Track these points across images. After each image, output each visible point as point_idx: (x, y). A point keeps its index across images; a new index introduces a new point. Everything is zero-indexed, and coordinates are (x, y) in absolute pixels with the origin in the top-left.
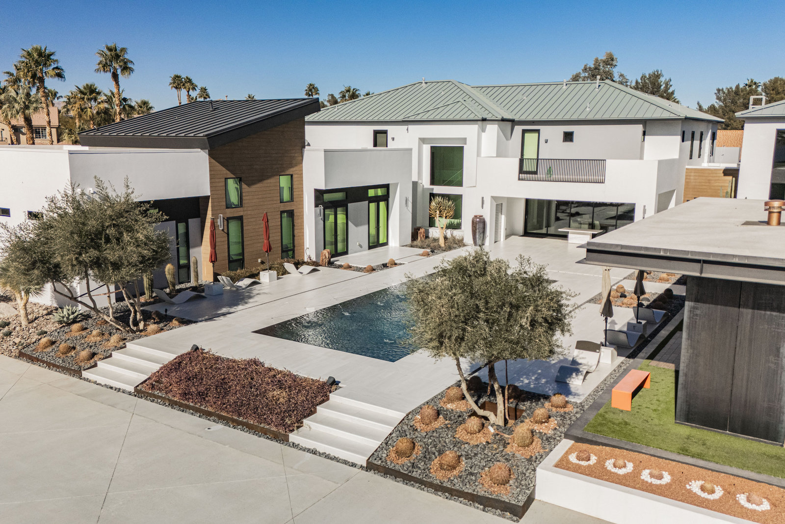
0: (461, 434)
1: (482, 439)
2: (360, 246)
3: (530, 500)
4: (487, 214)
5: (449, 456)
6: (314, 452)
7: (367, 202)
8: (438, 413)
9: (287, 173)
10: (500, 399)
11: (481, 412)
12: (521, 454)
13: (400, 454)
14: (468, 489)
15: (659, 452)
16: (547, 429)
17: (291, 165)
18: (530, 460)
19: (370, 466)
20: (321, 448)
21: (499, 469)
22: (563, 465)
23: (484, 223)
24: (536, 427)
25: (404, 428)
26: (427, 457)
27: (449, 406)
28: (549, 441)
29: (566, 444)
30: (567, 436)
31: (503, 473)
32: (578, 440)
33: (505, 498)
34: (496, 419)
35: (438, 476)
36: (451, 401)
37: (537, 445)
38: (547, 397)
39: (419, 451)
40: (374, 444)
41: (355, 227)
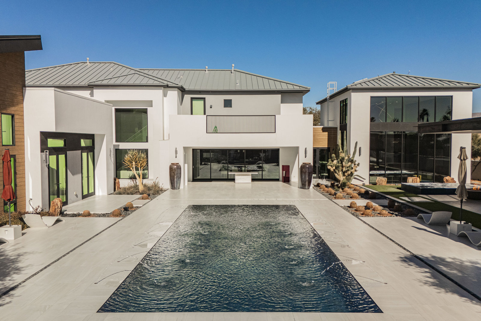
2: (77, 196)
7: (80, 151)
9: (9, 112)
17: (13, 104)
41: (72, 175)
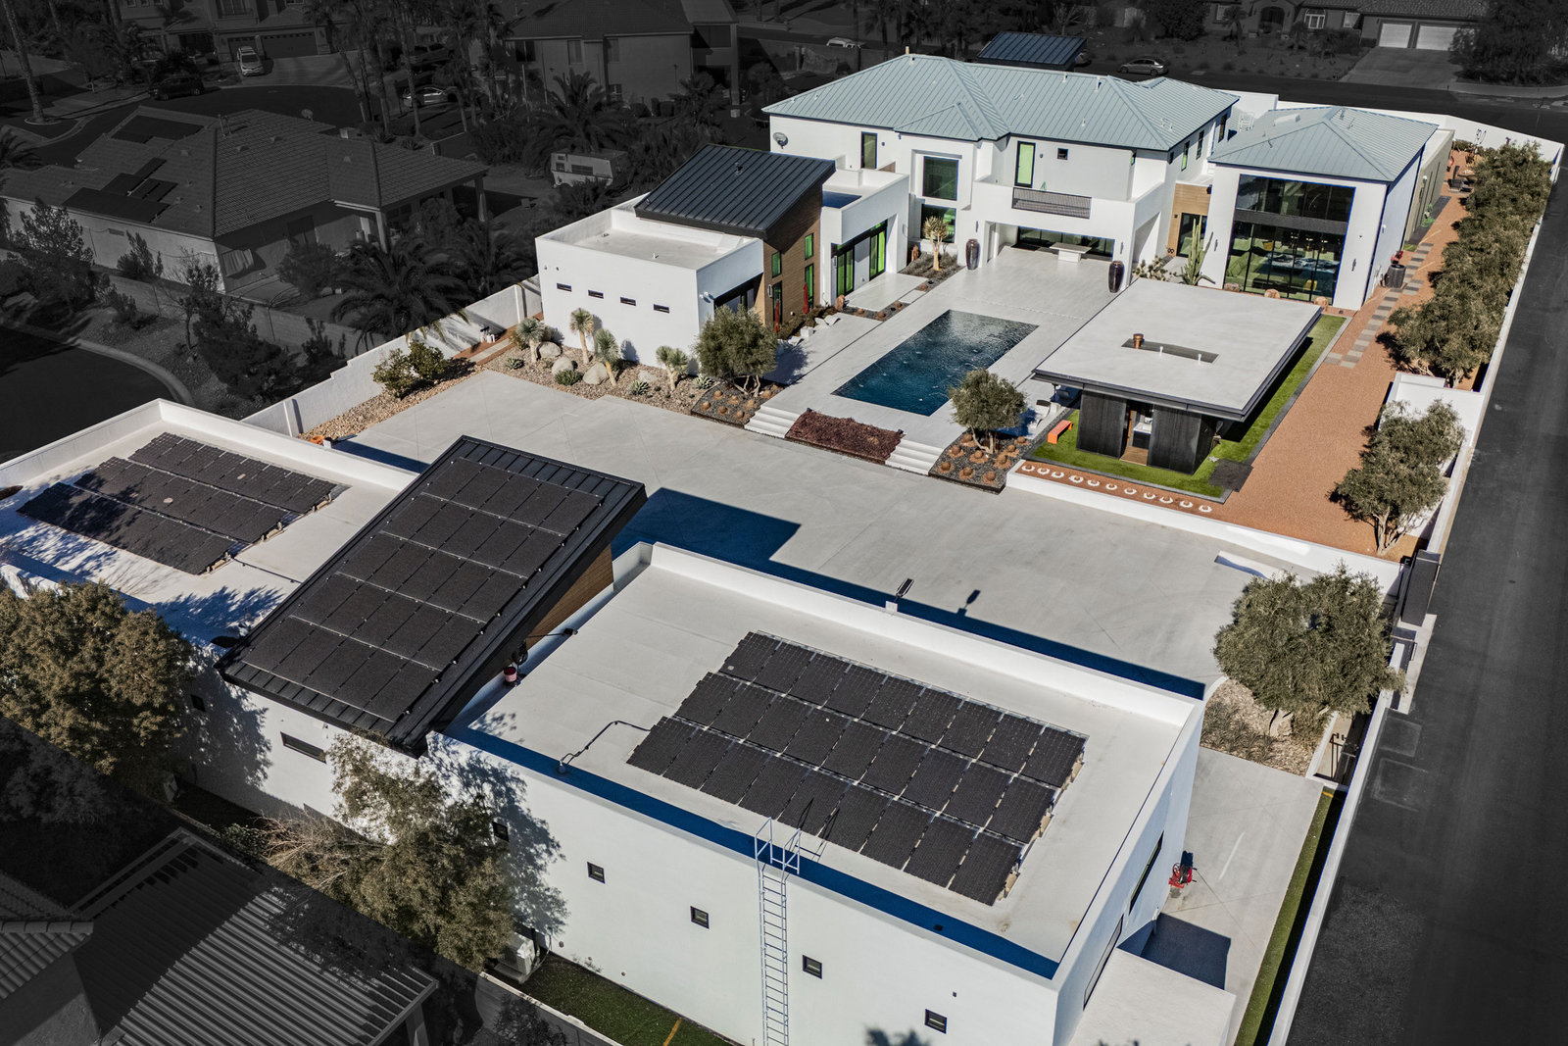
0: (972, 459)
1: (982, 461)
2: (864, 279)
3: (1004, 486)
4: (981, 238)
5: (968, 469)
6: (900, 469)
7: (870, 238)
8: (961, 448)
9: (809, 232)
10: (991, 440)
11: (982, 447)
12: (1000, 467)
13: (944, 469)
14: (977, 483)
15: (1063, 464)
16: (1013, 455)
18: (1005, 470)
19: (930, 475)
20: (903, 467)
21: (991, 474)
22: (1019, 471)
23: (977, 247)
24: (1009, 454)
25: (944, 457)
26: (957, 470)
27: (965, 444)
28: (1014, 461)
29: (1023, 461)
30: (1023, 458)
31: (992, 476)
32: (1028, 460)
33: (993, 486)
34: (989, 450)
35: (962, 478)
36: (966, 441)
37: (1008, 463)
38: (1016, 437)
39: (952, 468)
40: (931, 465)
